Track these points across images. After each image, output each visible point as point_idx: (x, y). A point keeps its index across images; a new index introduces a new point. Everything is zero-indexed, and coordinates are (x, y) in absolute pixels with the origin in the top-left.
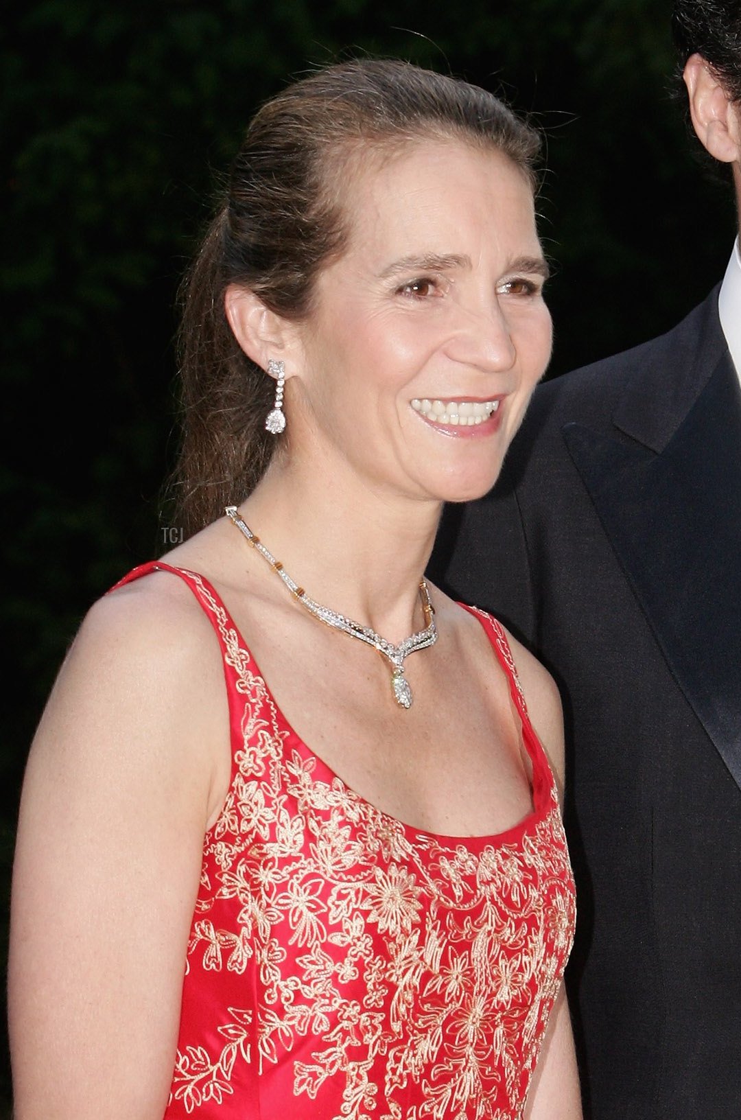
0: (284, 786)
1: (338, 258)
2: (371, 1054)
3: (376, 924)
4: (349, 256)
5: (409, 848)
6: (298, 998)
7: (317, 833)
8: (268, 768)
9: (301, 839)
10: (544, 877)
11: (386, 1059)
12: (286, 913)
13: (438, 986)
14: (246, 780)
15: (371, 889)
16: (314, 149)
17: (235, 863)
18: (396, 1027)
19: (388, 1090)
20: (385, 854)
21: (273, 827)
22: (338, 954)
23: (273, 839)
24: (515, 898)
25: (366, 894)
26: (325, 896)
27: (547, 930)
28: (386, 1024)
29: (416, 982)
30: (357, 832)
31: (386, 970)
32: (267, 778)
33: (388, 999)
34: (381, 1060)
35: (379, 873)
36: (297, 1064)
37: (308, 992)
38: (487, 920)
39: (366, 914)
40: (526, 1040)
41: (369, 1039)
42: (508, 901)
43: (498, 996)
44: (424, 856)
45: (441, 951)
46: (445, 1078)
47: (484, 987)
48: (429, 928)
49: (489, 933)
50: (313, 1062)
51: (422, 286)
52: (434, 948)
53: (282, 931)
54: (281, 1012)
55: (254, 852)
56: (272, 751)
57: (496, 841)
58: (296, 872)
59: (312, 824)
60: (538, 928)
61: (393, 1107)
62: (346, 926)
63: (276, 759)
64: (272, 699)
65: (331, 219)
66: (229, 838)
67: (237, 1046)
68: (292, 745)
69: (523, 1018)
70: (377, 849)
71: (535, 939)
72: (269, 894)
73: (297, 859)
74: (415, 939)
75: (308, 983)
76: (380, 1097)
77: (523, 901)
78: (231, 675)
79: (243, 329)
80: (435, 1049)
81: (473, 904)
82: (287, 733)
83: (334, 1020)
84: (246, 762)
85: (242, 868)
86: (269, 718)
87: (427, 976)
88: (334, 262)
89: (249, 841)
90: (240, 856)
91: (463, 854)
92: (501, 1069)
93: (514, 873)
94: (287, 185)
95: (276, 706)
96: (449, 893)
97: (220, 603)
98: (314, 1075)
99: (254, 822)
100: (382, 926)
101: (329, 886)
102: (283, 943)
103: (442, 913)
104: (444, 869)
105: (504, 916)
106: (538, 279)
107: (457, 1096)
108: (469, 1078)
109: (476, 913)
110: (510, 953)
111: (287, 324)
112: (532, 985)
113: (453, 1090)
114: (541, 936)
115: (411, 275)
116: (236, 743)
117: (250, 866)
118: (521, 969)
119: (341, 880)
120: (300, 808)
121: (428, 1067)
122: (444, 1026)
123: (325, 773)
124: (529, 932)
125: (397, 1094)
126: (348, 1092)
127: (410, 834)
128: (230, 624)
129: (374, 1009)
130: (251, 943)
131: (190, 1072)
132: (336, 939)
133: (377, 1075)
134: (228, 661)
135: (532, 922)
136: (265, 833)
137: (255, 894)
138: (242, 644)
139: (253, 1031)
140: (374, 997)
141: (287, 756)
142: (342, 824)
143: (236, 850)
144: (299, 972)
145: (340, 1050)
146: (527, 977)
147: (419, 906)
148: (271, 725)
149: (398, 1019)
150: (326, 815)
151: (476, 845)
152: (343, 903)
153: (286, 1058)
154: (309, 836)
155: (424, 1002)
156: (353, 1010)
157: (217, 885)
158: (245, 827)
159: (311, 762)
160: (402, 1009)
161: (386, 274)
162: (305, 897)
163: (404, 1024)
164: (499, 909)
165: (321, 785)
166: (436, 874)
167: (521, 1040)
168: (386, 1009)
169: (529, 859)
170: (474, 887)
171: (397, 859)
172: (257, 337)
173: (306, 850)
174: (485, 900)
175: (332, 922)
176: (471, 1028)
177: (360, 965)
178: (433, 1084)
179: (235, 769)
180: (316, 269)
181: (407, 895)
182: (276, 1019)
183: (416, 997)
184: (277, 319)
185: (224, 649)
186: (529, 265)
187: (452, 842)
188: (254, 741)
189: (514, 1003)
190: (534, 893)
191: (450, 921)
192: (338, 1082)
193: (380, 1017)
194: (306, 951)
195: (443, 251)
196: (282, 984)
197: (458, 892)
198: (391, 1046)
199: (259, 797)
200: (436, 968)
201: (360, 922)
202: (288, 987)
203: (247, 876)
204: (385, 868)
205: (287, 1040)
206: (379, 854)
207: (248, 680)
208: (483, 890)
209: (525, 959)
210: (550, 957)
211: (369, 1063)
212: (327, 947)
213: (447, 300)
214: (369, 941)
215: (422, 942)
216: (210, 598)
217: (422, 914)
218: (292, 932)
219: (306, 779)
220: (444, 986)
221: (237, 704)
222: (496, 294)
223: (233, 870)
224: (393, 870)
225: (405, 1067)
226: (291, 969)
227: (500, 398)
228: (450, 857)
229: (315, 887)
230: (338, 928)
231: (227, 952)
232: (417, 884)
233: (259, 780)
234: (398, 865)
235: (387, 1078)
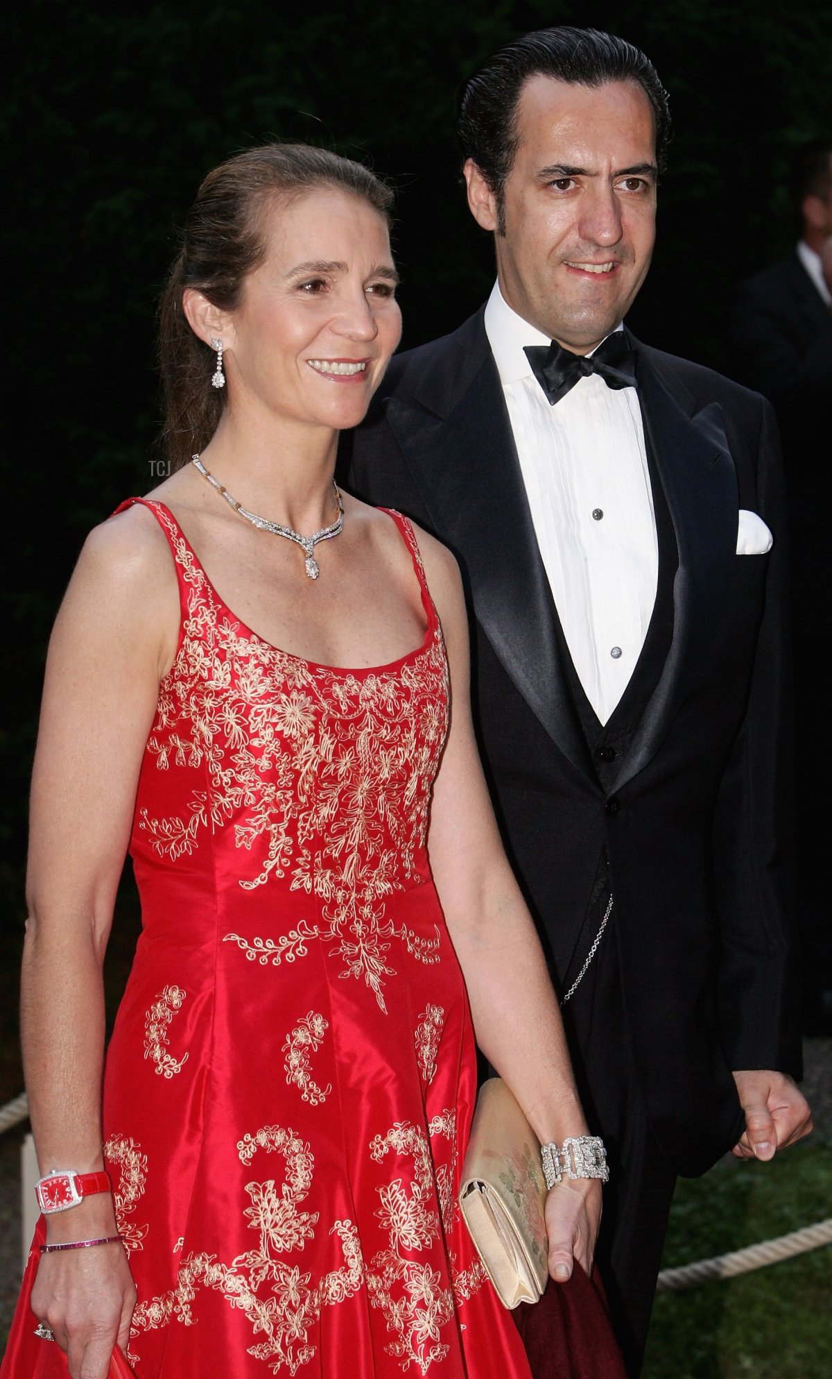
0: (217, 642)
1: (259, 266)
2: (286, 819)
3: (282, 732)
4: (266, 264)
5: (310, 678)
6: (234, 783)
7: (240, 673)
8: (206, 631)
9: (229, 677)
10: (417, 694)
11: (298, 820)
12: (222, 726)
13: (332, 770)
14: (192, 640)
15: (278, 708)
17: (189, 695)
18: (303, 799)
19: (301, 841)
20: (290, 683)
21: (210, 670)
22: (257, 753)
23: (210, 678)
24: (389, 709)
25: (274, 712)
26: (246, 715)
27: (418, 730)
28: (295, 798)
29: (315, 769)
30: (267, 671)
31: (292, 761)
32: (204, 638)
33: (295, 781)
34: (293, 822)
35: (284, 697)
36: (237, 827)
37: (241, 778)
38: (367, 725)
39: (275, 725)
40: (407, 803)
41: (284, 808)
42: (384, 712)
43: (381, 775)
44: (321, 684)
45: (332, 747)
46: (341, 831)
47: (368, 770)
48: (321, 732)
49: (369, 734)
50: (247, 825)
51: (317, 285)
52: (327, 743)
53: (220, 739)
54: (224, 794)
55: (200, 688)
56: (208, 619)
57: (378, 671)
58: (226, 699)
59: (237, 666)
60: (410, 729)
61: (305, 852)
62: (262, 733)
63: (211, 624)
64: (209, 583)
66: (183, 679)
67: (199, 818)
68: (224, 615)
69: (404, 788)
70: (282, 681)
71: (407, 736)
72: (210, 715)
73: (227, 691)
74: (312, 740)
75: (239, 772)
76: (295, 846)
77: (396, 711)
78: (180, 570)
79: (195, 319)
80: (334, 812)
81: (356, 715)
82: (220, 606)
83: (258, 796)
84: (191, 627)
85: (193, 699)
86: (206, 597)
87: (322, 765)
88: (254, 270)
89: (196, 680)
90: (192, 690)
91: (351, 681)
92: (385, 824)
93: (389, 691)
95: (212, 588)
96: (337, 708)
97: (174, 521)
98: (248, 833)
99: (198, 668)
100: (287, 732)
101: (249, 708)
102: (221, 747)
103: (331, 722)
104: (335, 692)
105: (381, 722)
106: (391, 283)
107: (350, 842)
108: (358, 830)
109: (358, 721)
110: (387, 747)
111: (224, 314)
112: (407, 768)
113: (347, 839)
114: (412, 734)
115: (308, 274)
116: (185, 615)
117: (198, 696)
118: (397, 756)
119: (257, 703)
120: (228, 656)
121: (329, 825)
122: (340, 797)
123: (246, 632)
124: (402, 732)
125: (307, 844)
126: (272, 844)
127: (312, 668)
128: (181, 534)
129: (286, 788)
130: (201, 747)
131: (172, 834)
132: (255, 743)
133: (291, 831)
134: (178, 560)
135: (405, 725)
136: (205, 674)
137: (201, 715)
138: (189, 548)
139: (208, 805)
140: (284, 780)
141: (220, 621)
142: (256, 666)
143: (188, 686)
144: (233, 765)
145: (265, 816)
146: (402, 762)
147: (313, 718)
148: (208, 602)
149: (304, 794)
150: (246, 660)
151: (361, 675)
152: (259, 719)
153: (229, 823)
154: (234, 675)
155: (322, 782)
156: (271, 790)
157: (179, 710)
158: (192, 671)
159: (237, 625)
160: (307, 787)
161: (290, 275)
162: (233, 716)
163: (309, 797)
164: (377, 717)
165: (242, 640)
166: (328, 696)
167: (403, 803)
168: (294, 787)
169: (405, 682)
170: (357, 703)
171: (299, 686)
172: (204, 323)
173: (232, 684)
174: (365, 712)
175: (252, 731)
176: (359, 797)
177: (273, 760)
178: (332, 836)
179: (183, 632)
180: (245, 274)
181: (305, 711)
182: (221, 798)
183: (316, 779)
184: (217, 310)
185: (174, 552)
186: (385, 272)
187: (344, 673)
188: (195, 615)
189: (392, 779)
190: (406, 705)
191: (337, 727)
192: (265, 837)
193: (290, 794)
194: (236, 751)
195: (329, 258)
196: (222, 774)
197: (344, 708)
198: (300, 812)
199: (200, 651)
200: (330, 759)
201: (270, 730)
202: (225, 776)
203: (196, 703)
204: (288, 693)
205: (228, 810)
206: (285, 684)
207: (194, 572)
208: (363, 705)
209: (400, 749)
210: (422, 747)
211: (285, 824)
212: (249, 748)
213: (331, 294)
214: (278, 743)
215: (317, 742)
216: (166, 518)
217: (315, 723)
218: (227, 739)
219: (233, 636)
220: (336, 770)
221: (184, 588)
222: (364, 293)
223: (188, 699)
224: (294, 695)
225: (311, 825)
226: (227, 763)
227: (367, 362)
228: (341, 683)
229: (240, 708)
230: (256, 735)
231: (188, 754)
232: (313, 703)
233: (200, 639)
234: (299, 691)
235: (299, 833)
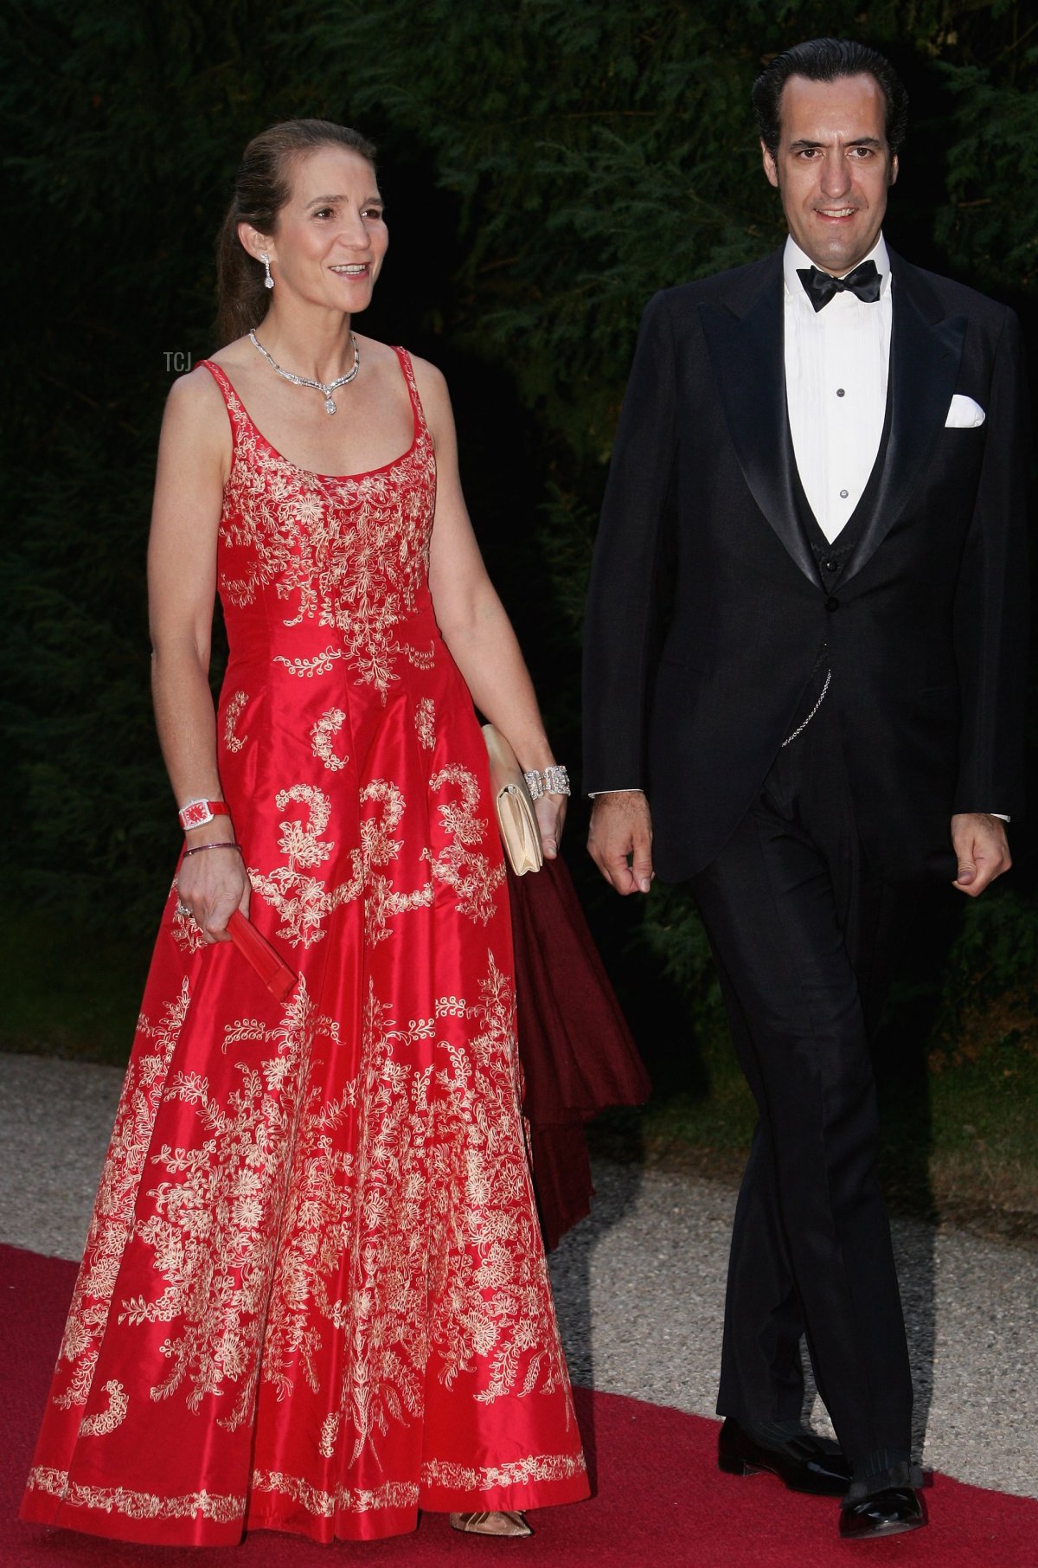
0: (255, 461)
1: (287, 203)
3: (300, 521)
4: (292, 201)
5: (320, 484)
6: (273, 557)
7: (272, 482)
8: (248, 454)
9: (264, 485)
10: (402, 485)
11: (318, 579)
12: (261, 518)
13: (340, 544)
14: (240, 461)
15: (297, 505)
16: (273, 156)
17: (240, 498)
18: (321, 564)
19: (323, 593)
20: (306, 487)
21: (251, 481)
22: (285, 535)
23: (252, 486)
24: (381, 499)
25: (294, 507)
26: (276, 510)
27: (404, 511)
28: (315, 564)
29: (327, 544)
30: (290, 480)
31: (309, 540)
32: (247, 460)
33: (313, 553)
34: (316, 580)
35: (301, 497)
36: (278, 585)
37: (276, 553)
38: (364, 511)
39: (295, 516)
40: (402, 560)
41: (308, 571)
42: (378, 501)
43: (377, 544)
44: (327, 488)
45: (338, 528)
46: (352, 584)
47: (367, 541)
48: (330, 519)
49: (366, 517)
50: (284, 584)
51: (327, 213)
52: (334, 525)
53: (260, 527)
54: (267, 563)
55: (245, 493)
56: (250, 446)
57: (373, 474)
58: (262, 500)
59: (269, 478)
60: (398, 511)
61: (327, 600)
62: (287, 522)
63: (252, 450)
64: (251, 422)
65: (283, 186)
66: (236, 487)
67: (255, 580)
68: (262, 442)
69: (398, 550)
70: (300, 486)
71: (396, 515)
72: (253, 511)
73: (263, 494)
74: (322, 525)
75: (274, 549)
76: (319, 596)
77: (387, 500)
78: (231, 413)
79: (247, 243)
80: (345, 572)
81: (355, 505)
82: (258, 437)
84: (239, 452)
85: (242, 500)
86: (250, 431)
87: (332, 541)
88: (284, 207)
89: (243, 488)
90: (241, 494)
91: (351, 483)
92: (386, 575)
93: (380, 487)
94: (262, 173)
95: (253, 425)
96: (341, 502)
97: (227, 380)
98: (286, 589)
99: (244, 479)
100: (303, 521)
101: (277, 505)
103: (336, 512)
104: (339, 492)
105: (375, 508)
106: (379, 208)
107: (360, 591)
108: (365, 582)
109: (357, 509)
110: (381, 524)
111: (267, 238)
112: (398, 536)
113: (357, 588)
114: (400, 513)
115: (321, 206)
116: (235, 444)
117: (245, 499)
118: (389, 530)
119: (282, 502)
120: (263, 471)
121: (342, 580)
122: (348, 561)
123: (275, 454)
124: (392, 513)
125: (328, 594)
126: (303, 595)
127: (321, 478)
128: (232, 389)
129: (307, 558)
130: (250, 533)
131: (240, 590)
132: (283, 529)
133: (315, 586)
134: (229, 408)
135: (394, 508)
136: (249, 484)
137: (248, 511)
138: (237, 398)
139: (258, 570)
140: (306, 553)
141: (258, 447)
142: (282, 477)
143: (239, 492)
144: (271, 544)
145: (295, 577)
146: (393, 533)
147: (323, 510)
148: (250, 434)
149: (321, 561)
150: (275, 473)
151: (359, 478)
152: (284, 513)
153: (273, 583)
154: (267, 484)
155: (333, 552)
156: (297, 559)
157: (235, 508)
158: (241, 482)
159: (269, 450)
160: (322, 556)
161: (309, 207)
162: (267, 511)
163: (325, 563)
164: (372, 505)
165: (273, 460)
166: (334, 494)
167: (399, 561)
168: (313, 557)
169: (393, 478)
170: (356, 498)
171: (312, 489)
172: (253, 245)
173: (266, 490)
174: (363, 502)
175: (280, 521)
176: (362, 560)
177: (296, 539)
178: (345, 587)
179: (234, 456)
180: (279, 209)
181: (317, 506)
182: (265, 567)
183: (328, 550)
184: (262, 236)
185: (227, 402)
186: (374, 201)
187: (345, 478)
188: (241, 443)
189: (386, 546)
190: (394, 495)
191: (341, 514)
192: (298, 591)
193: (310, 562)
195: (335, 193)
196: (264, 550)
197: (345, 501)
198: (319, 573)
199: (245, 468)
200: (337, 536)
201: (292, 520)
202: (267, 552)
203: (244, 504)
204: (304, 495)
205: (271, 574)
206: (302, 488)
207: (241, 415)
208: (360, 498)
209: (392, 525)
210: (408, 521)
211: (310, 582)
212: (280, 533)
213: (338, 219)
214: (298, 528)
215: (326, 526)
216: (222, 379)
217: (325, 513)
218: (265, 527)
219: (266, 458)
220: (343, 543)
221: (234, 426)
222: (361, 216)
223: (239, 501)
224: (308, 496)
225: (329, 582)
226: (267, 544)
227: (366, 264)
228: (342, 486)
229: (271, 506)
230: (283, 524)
231: (243, 537)
232: (322, 500)
233: (245, 460)
234: (312, 492)
235: (321, 587)
